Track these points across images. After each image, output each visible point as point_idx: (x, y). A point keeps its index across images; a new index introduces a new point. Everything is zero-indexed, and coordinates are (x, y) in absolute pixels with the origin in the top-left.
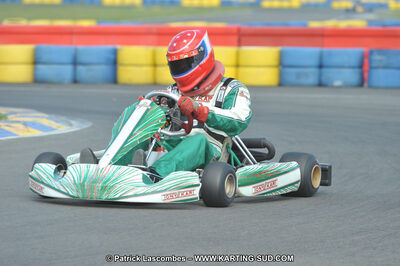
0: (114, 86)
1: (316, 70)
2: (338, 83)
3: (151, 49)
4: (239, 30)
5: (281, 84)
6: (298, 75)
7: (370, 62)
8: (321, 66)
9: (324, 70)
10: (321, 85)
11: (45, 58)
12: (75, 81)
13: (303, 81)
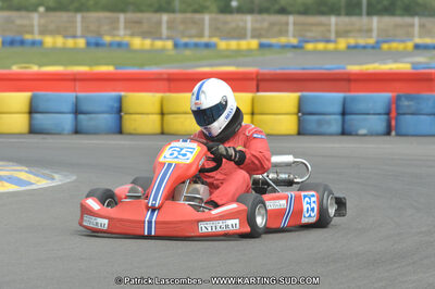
0: (119, 136)
1: (339, 117)
2: (363, 131)
3: (159, 95)
4: (257, 74)
5: (300, 133)
6: (319, 123)
7: (397, 108)
8: (344, 114)
9: (348, 117)
10: (343, 133)
11: (42, 107)
12: (77, 131)
13: (325, 129)
